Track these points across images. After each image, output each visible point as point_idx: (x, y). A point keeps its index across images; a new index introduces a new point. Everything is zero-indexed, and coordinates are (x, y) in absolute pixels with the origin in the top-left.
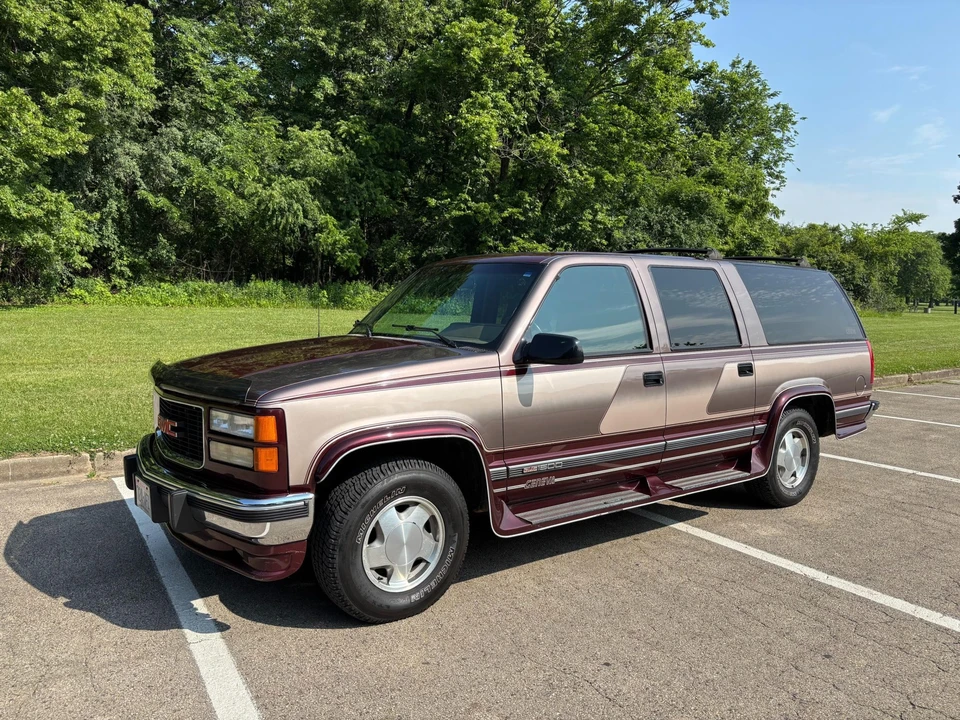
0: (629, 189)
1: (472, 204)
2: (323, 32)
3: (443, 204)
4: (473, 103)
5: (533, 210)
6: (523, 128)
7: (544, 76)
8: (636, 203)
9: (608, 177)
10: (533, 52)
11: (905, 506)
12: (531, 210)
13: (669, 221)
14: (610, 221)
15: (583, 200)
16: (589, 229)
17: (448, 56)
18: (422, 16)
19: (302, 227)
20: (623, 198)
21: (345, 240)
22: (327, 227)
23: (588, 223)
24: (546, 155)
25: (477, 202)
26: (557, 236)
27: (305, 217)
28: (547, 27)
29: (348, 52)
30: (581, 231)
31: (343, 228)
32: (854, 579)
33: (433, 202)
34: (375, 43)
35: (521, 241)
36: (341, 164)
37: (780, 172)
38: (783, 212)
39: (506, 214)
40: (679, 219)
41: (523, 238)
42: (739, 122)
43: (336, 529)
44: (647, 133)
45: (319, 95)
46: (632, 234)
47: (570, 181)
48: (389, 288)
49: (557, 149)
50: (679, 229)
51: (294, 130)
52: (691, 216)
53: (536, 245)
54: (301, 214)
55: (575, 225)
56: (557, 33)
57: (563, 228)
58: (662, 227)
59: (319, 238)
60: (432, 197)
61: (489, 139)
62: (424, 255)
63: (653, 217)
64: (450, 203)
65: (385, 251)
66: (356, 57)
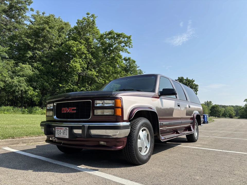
1: (72, 86)
2: (30, 40)
3: (63, 86)
4: (74, 61)
5: (89, 88)
6: (86, 68)
7: (91, 56)
10: (88, 51)
17: (67, 49)
18: (58, 39)
24: (92, 75)
25: (73, 86)
28: (91, 45)
29: (37, 46)
34: (45, 44)
36: (34, 74)
39: (81, 89)
42: (132, 73)
44: (115, 72)
45: (28, 55)
47: (98, 82)
49: (95, 74)
51: (20, 64)
56: (93, 47)
60: (61, 84)
61: (78, 70)
64: (66, 86)
65: (46, 98)
66: (39, 47)
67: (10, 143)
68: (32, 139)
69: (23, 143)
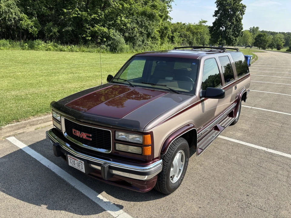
0: (131, 10)
1: (79, 12)
3: (69, 12)
8: (133, 14)
9: (125, 5)
11: (261, 120)
12: (100, 15)
13: (144, 21)
14: (126, 20)
15: (117, 13)
16: (120, 23)
19: (14, 18)
20: (129, 12)
21: (32, 24)
22: (24, 19)
23: (119, 21)
25: (82, 11)
26: (109, 25)
27: (15, 15)
30: (117, 23)
31: (30, 19)
32: (273, 149)
33: (65, 11)
35: (98, 27)
37: (171, 5)
38: (172, 19)
39: (92, 17)
40: (147, 20)
41: (99, 26)
43: (165, 169)
46: (133, 25)
48: (51, 42)
50: (147, 24)
52: (150, 20)
53: (103, 28)
54: (14, 14)
55: (115, 21)
57: (111, 23)
58: (141, 23)
59: (22, 23)
60: (65, 9)
62: (63, 30)
63: (139, 20)
64: (72, 11)
65: (48, 28)
67: (15, 128)
68: (41, 120)
69: (31, 125)
